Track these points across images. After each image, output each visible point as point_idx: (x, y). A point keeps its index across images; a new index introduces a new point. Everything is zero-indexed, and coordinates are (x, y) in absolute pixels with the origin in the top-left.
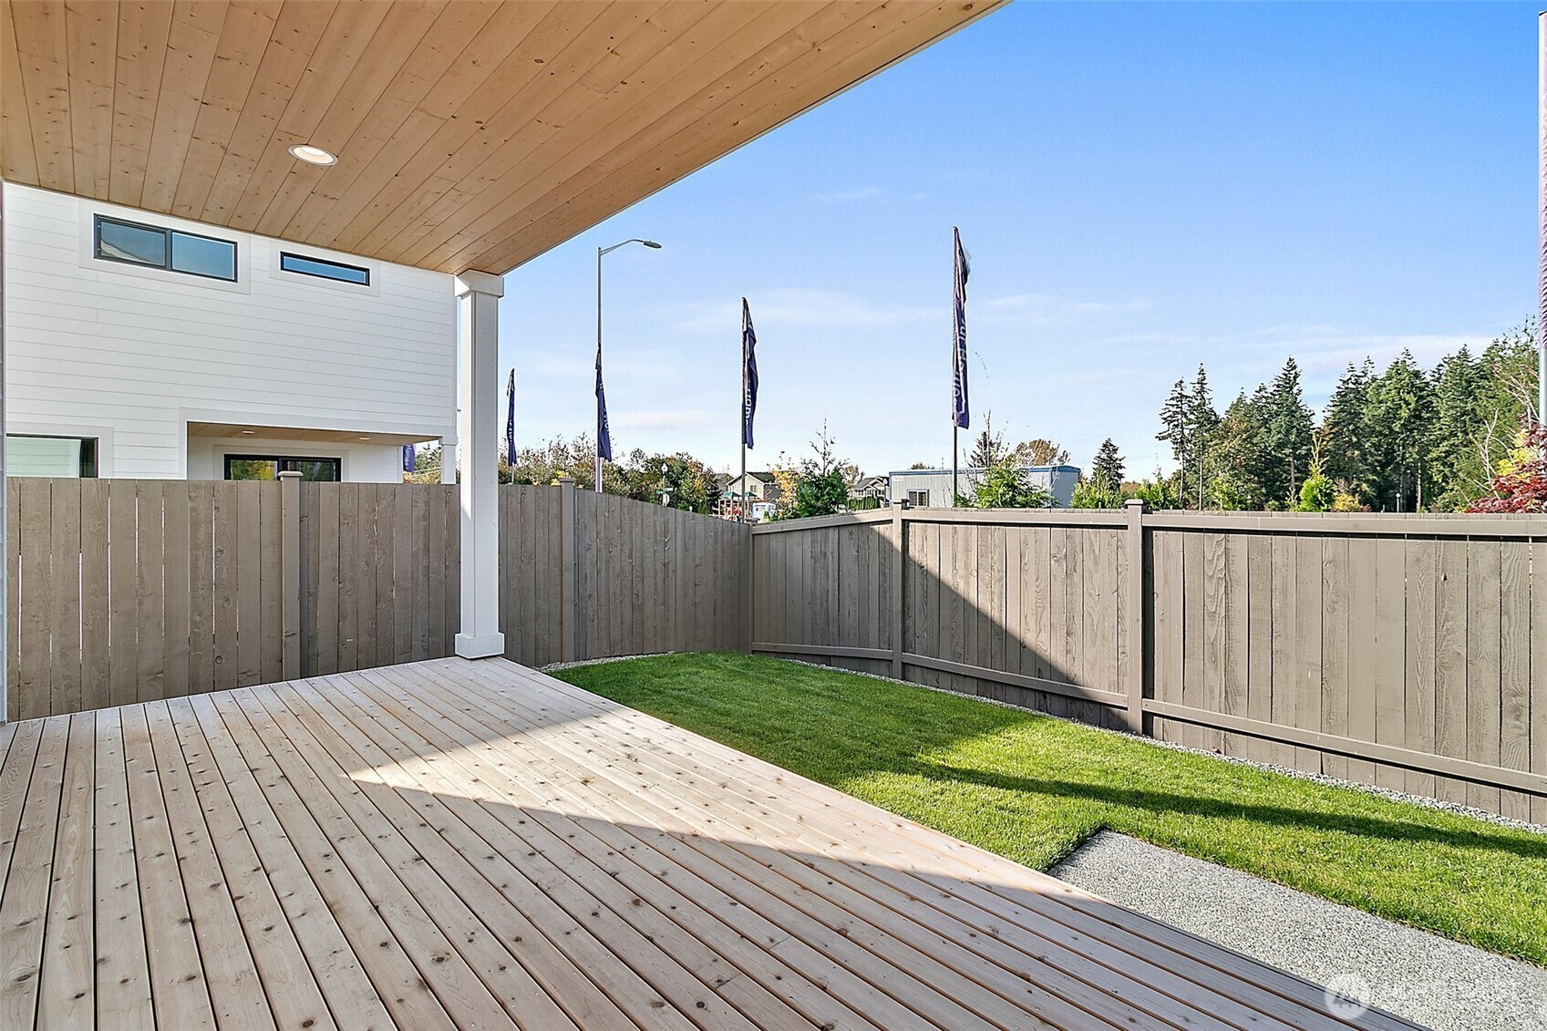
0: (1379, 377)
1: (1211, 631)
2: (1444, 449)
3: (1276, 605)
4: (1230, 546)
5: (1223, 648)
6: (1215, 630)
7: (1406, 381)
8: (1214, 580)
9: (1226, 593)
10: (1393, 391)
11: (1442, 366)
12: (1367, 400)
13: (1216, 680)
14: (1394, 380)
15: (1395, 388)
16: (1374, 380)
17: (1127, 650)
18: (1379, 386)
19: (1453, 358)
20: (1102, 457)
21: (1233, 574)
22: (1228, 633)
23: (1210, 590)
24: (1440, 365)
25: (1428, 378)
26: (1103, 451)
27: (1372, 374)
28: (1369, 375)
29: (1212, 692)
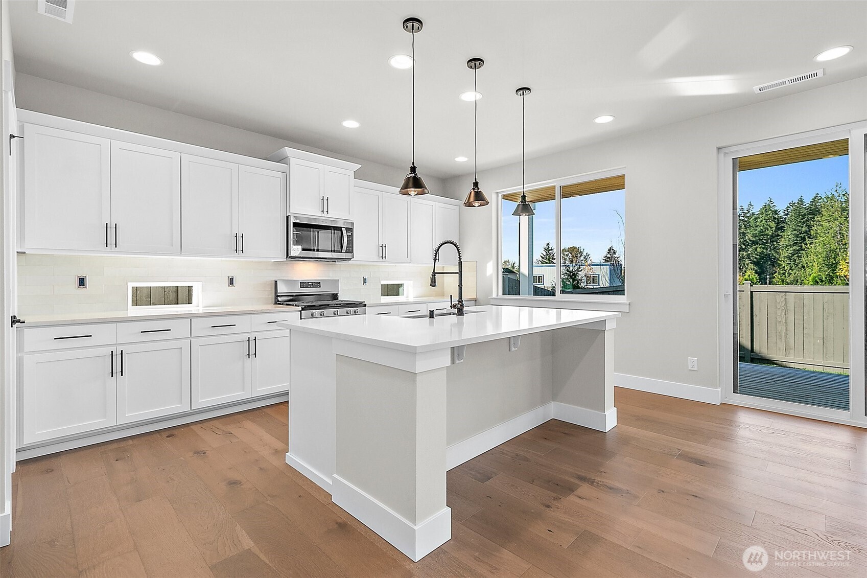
0: (756, 213)
1: (779, 328)
2: (791, 252)
3: (805, 318)
4: (787, 297)
5: (784, 334)
6: (781, 328)
7: (771, 215)
8: (780, 310)
9: (785, 314)
10: (764, 221)
11: (789, 207)
12: (750, 226)
13: (782, 345)
14: (764, 215)
15: (765, 219)
16: (753, 214)
17: (744, 335)
18: (756, 218)
19: (795, 203)
20: (608, 256)
21: (788, 308)
22: (786, 329)
23: (779, 313)
24: (788, 207)
25: (781, 214)
26: (609, 253)
27: (752, 212)
28: (751, 212)
29: (780, 349)
